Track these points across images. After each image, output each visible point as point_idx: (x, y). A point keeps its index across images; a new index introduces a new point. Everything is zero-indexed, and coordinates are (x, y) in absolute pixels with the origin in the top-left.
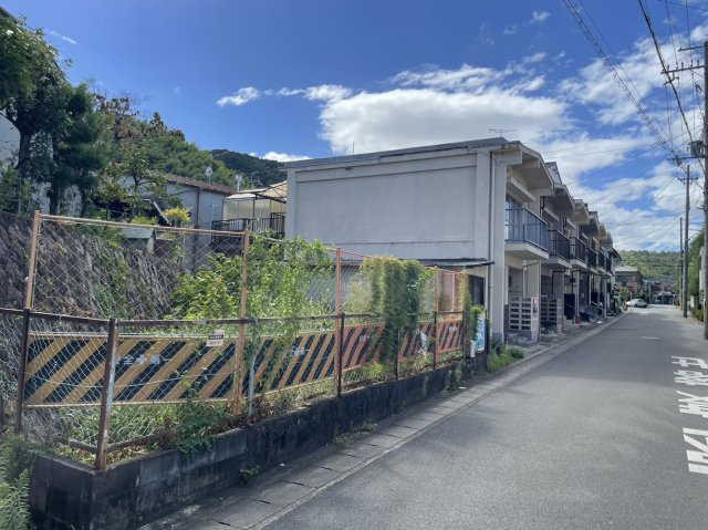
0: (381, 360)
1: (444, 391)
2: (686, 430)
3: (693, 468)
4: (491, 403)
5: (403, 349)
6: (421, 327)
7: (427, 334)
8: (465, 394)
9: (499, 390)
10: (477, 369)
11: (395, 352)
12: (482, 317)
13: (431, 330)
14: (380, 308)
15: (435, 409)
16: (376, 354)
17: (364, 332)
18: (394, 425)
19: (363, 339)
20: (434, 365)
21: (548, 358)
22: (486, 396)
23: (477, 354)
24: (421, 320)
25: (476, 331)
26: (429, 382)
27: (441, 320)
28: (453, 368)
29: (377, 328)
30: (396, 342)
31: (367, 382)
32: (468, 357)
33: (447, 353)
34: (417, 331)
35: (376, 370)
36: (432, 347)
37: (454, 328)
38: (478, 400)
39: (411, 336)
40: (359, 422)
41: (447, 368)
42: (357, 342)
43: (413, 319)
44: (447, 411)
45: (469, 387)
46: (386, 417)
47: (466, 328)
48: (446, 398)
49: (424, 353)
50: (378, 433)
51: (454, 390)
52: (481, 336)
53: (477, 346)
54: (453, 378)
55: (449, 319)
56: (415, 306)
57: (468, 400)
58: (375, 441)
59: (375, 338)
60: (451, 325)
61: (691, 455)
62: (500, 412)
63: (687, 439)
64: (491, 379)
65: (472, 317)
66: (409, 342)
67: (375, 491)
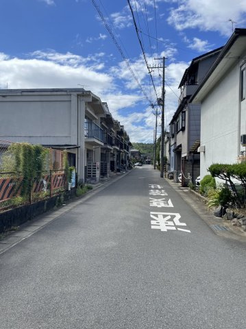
0: (22, 195)
1: (55, 207)
2: (151, 213)
3: (153, 227)
4: (77, 210)
5: (34, 189)
6: (43, 177)
7: (46, 180)
8: (65, 207)
9: (81, 204)
10: (71, 196)
11: (30, 190)
12: (74, 172)
13: (49, 179)
14: (21, 169)
15: (50, 216)
16: (19, 192)
17: (11, 181)
18: (28, 226)
19: (11, 185)
20: (50, 195)
21: (103, 188)
22: (74, 207)
23: (71, 189)
24: (43, 174)
25: (71, 178)
26: (48, 204)
27: (54, 174)
28: (60, 196)
29: (18, 179)
30: (30, 186)
31: (14, 206)
32: (67, 190)
33: (56, 189)
34: (41, 180)
35: (19, 200)
36: (49, 187)
37: (61, 177)
38: (71, 210)
39: (38, 182)
40: (10, 226)
41: (57, 197)
42: (7, 186)
43: (39, 174)
44: (56, 216)
45: (67, 204)
46: (24, 222)
47: (67, 177)
48: (56, 210)
49: (45, 190)
50: (19, 230)
51: (60, 205)
52: (73, 180)
53: (71, 185)
54: (60, 201)
55: (58, 173)
56: (40, 167)
57: (66, 210)
58: (18, 235)
59: (18, 184)
60: (59, 176)
61: (153, 222)
62: (81, 214)
63: (152, 216)
64: (78, 199)
65: (69, 172)
66: (37, 185)
67: (16, 259)
